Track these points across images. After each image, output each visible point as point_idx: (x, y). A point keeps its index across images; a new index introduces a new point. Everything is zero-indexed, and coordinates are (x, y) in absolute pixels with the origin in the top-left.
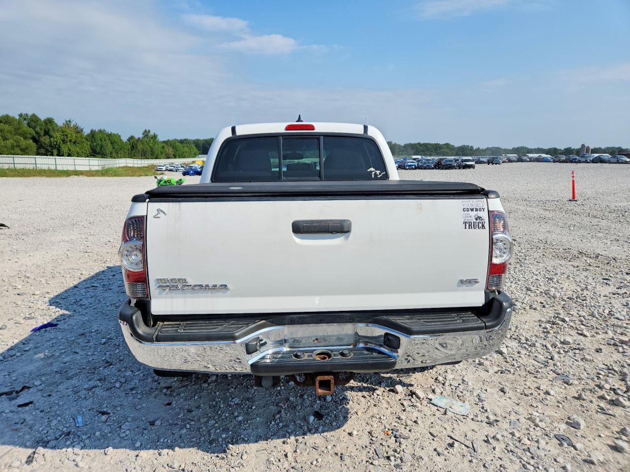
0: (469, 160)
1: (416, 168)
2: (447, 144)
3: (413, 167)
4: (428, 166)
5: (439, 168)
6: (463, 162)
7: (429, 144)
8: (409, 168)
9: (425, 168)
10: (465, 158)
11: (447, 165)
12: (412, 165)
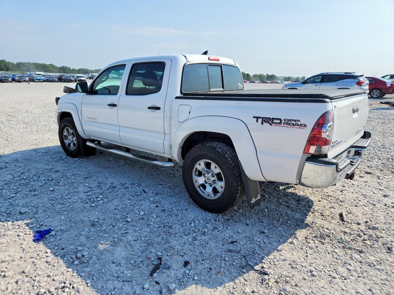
0: (82, 77)
1: (44, 81)
2: (51, 64)
3: (42, 80)
4: (53, 80)
5: (61, 82)
6: (78, 78)
7: (37, 64)
8: (38, 81)
9: (51, 81)
10: (79, 75)
11: (68, 79)
12: (40, 79)
